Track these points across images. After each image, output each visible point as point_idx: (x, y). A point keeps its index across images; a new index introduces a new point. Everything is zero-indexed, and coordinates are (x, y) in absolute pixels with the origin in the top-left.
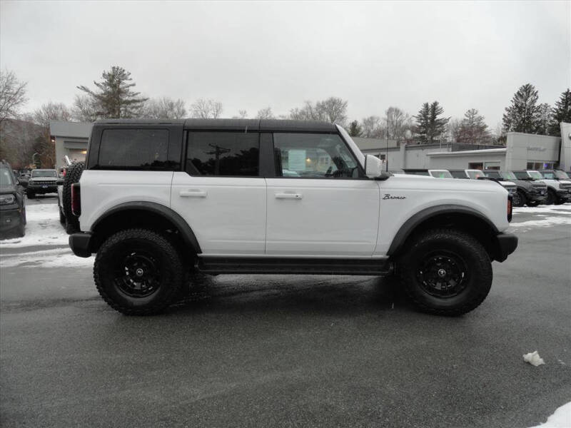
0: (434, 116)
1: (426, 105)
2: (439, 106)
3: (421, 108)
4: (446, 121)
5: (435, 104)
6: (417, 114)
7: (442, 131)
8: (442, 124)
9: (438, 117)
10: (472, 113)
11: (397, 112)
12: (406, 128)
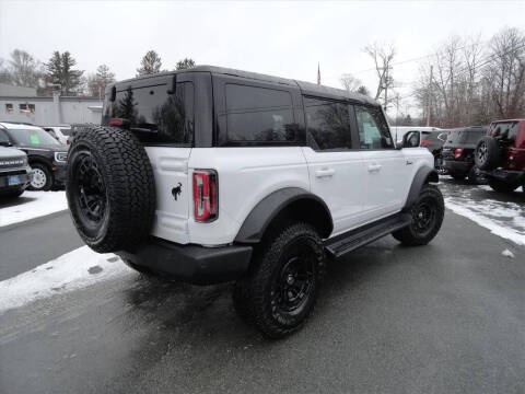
0: (67, 67)
1: (57, 54)
2: (72, 56)
3: (52, 56)
4: (80, 73)
5: (67, 54)
6: (48, 62)
7: (77, 83)
8: (76, 76)
9: (72, 68)
10: (103, 68)
11: (26, 56)
12: (38, 76)
